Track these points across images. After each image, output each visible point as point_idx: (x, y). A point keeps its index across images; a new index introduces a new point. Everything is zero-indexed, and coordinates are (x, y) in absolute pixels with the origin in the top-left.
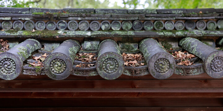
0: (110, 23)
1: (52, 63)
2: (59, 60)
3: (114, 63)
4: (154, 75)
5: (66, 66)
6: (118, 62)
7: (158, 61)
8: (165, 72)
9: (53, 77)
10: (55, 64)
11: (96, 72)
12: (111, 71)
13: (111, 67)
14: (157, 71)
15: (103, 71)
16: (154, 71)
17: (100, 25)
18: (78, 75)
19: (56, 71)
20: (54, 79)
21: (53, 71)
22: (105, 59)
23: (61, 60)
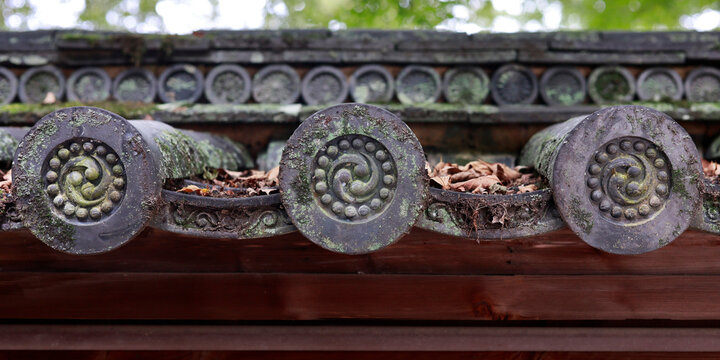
0: (389, 77)
1: (55, 161)
2: (88, 146)
3: (374, 166)
4: (588, 230)
5: (125, 180)
6: (396, 156)
7: (604, 155)
8: (644, 216)
9: (58, 237)
10: (71, 169)
11: (282, 219)
12: (357, 205)
13: (358, 185)
14: (603, 211)
15: (315, 205)
16: (586, 206)
17: (346, 85)
18: (191, 230)
19: (75, 204)
20: (62, 248)
21: (60, 207)
22: (328, 145)
23: (100, 149)
